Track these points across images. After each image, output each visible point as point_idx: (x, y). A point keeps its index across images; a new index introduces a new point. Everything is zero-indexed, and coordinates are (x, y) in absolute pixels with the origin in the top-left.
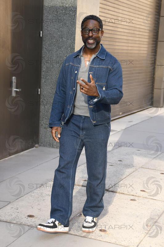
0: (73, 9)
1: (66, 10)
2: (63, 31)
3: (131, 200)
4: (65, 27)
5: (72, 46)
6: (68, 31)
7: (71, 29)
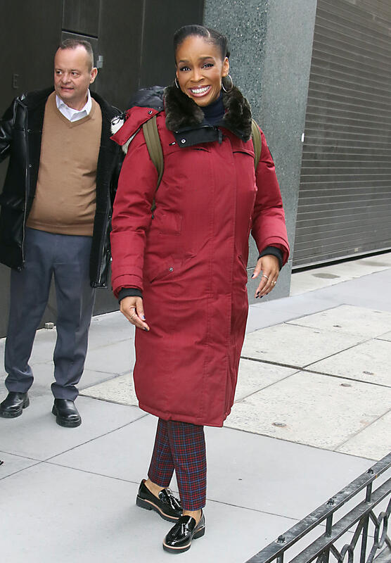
0: (259, 31)
1: (246, 33)
2: (239, 72)
3: (342, 385)
4: (243, 66)
5: (254, 102)
6: (249, 72)
7: (254, 69)
